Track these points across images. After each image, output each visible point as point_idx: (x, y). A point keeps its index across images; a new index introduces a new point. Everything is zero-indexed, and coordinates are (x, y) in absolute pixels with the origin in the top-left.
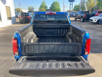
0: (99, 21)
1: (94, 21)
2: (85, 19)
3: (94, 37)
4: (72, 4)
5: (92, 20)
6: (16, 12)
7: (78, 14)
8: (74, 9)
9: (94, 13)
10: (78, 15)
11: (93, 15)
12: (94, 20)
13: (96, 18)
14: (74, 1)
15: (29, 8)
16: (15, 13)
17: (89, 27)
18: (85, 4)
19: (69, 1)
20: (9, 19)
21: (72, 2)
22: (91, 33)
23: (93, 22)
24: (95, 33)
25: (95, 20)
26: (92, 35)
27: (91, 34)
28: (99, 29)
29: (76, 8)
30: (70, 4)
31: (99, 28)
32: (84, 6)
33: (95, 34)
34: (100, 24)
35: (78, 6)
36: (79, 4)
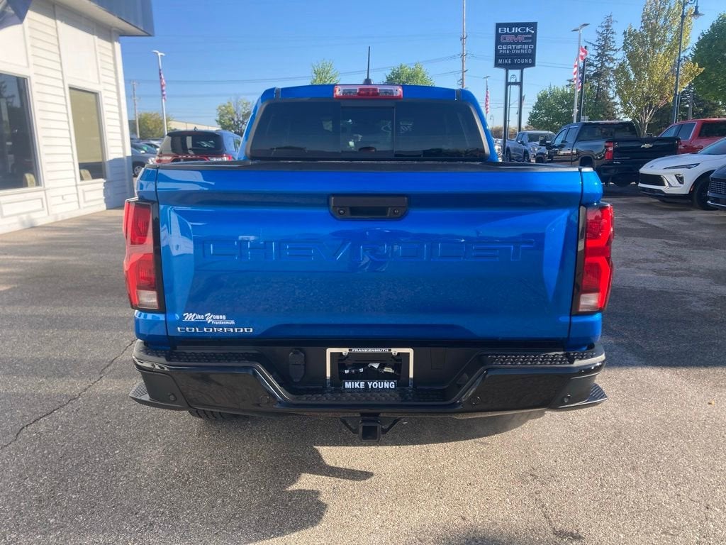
0: (703, 182)
1: (672, 187)
2: (613, 171)
3: (670, 279)
4: (520, 84)
5: (658, 180)
6: (134, 136)
7: (558, 142)
8: (533, 116)
9: (669, 133)
10: (561, 147)
11: (669, 148)
12: (669, 178)
13: (689, 167)
14: (533, 64)
15: (222, 116)
16: (133, 146)
17: (635, 221)
18: (608, 82)
19: (497, 65)
20: (86, 172)
21: (521, 67)
22: (652, 257)
23: (665, 189)
24: (680, 258)
25: (680, 180)
26: (657, 266)
27: (647, 260)
28: (706, 234)
29: (548, 113)
30: (508, 84)
31: (707, 231)
32: (605, 95)
33: (679, 264)
34: (716, 200)
35: (564, 96)
36: (568, 83)
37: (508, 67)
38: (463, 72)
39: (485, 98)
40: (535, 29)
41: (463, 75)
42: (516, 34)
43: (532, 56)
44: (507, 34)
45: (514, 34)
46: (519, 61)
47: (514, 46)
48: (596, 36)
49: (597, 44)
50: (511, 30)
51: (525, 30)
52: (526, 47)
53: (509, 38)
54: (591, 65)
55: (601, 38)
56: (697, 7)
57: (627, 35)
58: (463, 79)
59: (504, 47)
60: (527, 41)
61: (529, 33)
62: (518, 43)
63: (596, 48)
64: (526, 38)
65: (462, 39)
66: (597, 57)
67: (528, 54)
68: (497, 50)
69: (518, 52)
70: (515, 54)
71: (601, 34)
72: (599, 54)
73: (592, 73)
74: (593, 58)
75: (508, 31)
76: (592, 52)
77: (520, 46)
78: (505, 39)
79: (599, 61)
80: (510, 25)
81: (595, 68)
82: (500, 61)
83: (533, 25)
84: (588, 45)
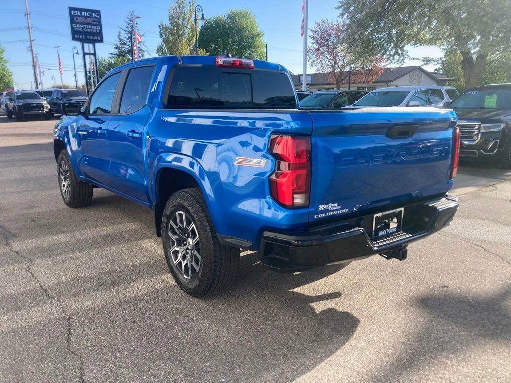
4: (94, 55)
14: (101, 41)
19: (74, 39)
21: (94, 42)
30: (85, 54)
36: (111, 56)
37: (83, 41)
38: (31, 41)
39: (58, 63)
40: (99, 15)
41: (31, 43)
42: (86, 17)
43: (100, 34)
44: (78, 16)
45: (84, 16)
46: (91, 38)
47: (85, 26)
48: (126, 25)
49: (127, 29)
50: (81, 13)
51: (92, 15)
52: (94, 27)
53: (80, 20)
54: (125, 44)
55: (129, 26)
56: (203, 15)
57: (161, 27)
58: (31, 47)
59: (78, 26)
60: (94, 23)
61: (95, 17)
62: (88, 24)
63: (127, 33)
64: (93, 21)
65: (27, 14)
66: (128, 39)
67: (97, 33)
68: (72, 28)
69: (89, 30)
70: (87, 32)
71: (129, 24)
72: (129, 37)
73: (127, 50)
74: (125, 39)
75: (79, 14)
76: (125, 36)
77: (90, 27)
78: (77, 19)
79: (130, 42)
80: (81, 10)
81: (128, 47)
82: (76, 36)
83: (98, 12)
84: (121, 30)
